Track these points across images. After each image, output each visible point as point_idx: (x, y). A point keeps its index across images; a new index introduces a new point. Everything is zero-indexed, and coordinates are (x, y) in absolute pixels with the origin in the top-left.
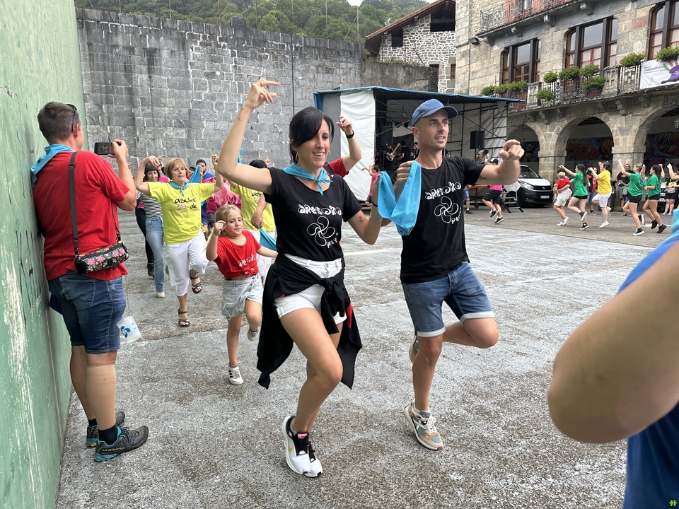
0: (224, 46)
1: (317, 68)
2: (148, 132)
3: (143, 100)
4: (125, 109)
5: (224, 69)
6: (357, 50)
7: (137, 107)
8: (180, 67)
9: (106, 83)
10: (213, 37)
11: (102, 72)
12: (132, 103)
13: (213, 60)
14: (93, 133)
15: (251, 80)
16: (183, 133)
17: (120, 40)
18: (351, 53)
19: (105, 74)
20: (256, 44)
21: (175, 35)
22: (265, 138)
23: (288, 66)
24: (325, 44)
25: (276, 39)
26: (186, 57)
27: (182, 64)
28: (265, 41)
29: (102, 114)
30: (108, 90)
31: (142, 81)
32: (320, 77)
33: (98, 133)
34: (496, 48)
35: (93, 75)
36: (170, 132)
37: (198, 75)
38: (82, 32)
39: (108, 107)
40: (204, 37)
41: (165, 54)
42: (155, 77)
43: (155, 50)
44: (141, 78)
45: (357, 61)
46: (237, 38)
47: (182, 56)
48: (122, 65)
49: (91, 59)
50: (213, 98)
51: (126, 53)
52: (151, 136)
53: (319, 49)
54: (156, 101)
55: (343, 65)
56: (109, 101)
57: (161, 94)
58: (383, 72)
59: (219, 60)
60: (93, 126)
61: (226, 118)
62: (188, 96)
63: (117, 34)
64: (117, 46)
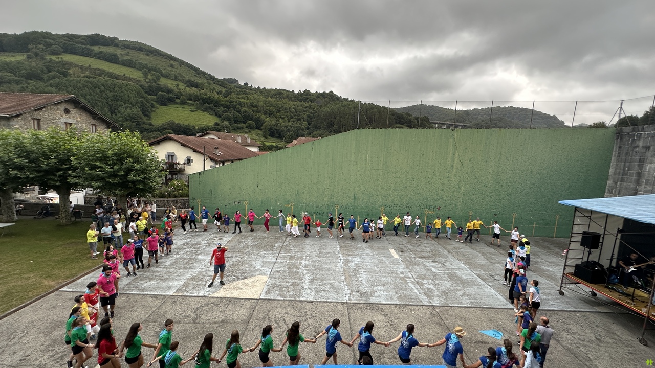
3: (647, 181)
4: (632, 186)
7: (641, 185)
9: (624, 169)
11: (623, 163)
12: (638, 182)
17: (641, 143)
19: (625, 164)
29: (616, 188)
30: (624, 174)
31: (650, 168)
35: (617, 165)
39: (621, 184)
44: (651, 166)
48: (637, 158)
49: (619, 156)
51: (644, 150)
63: (639, 139)
64: (638, 147)
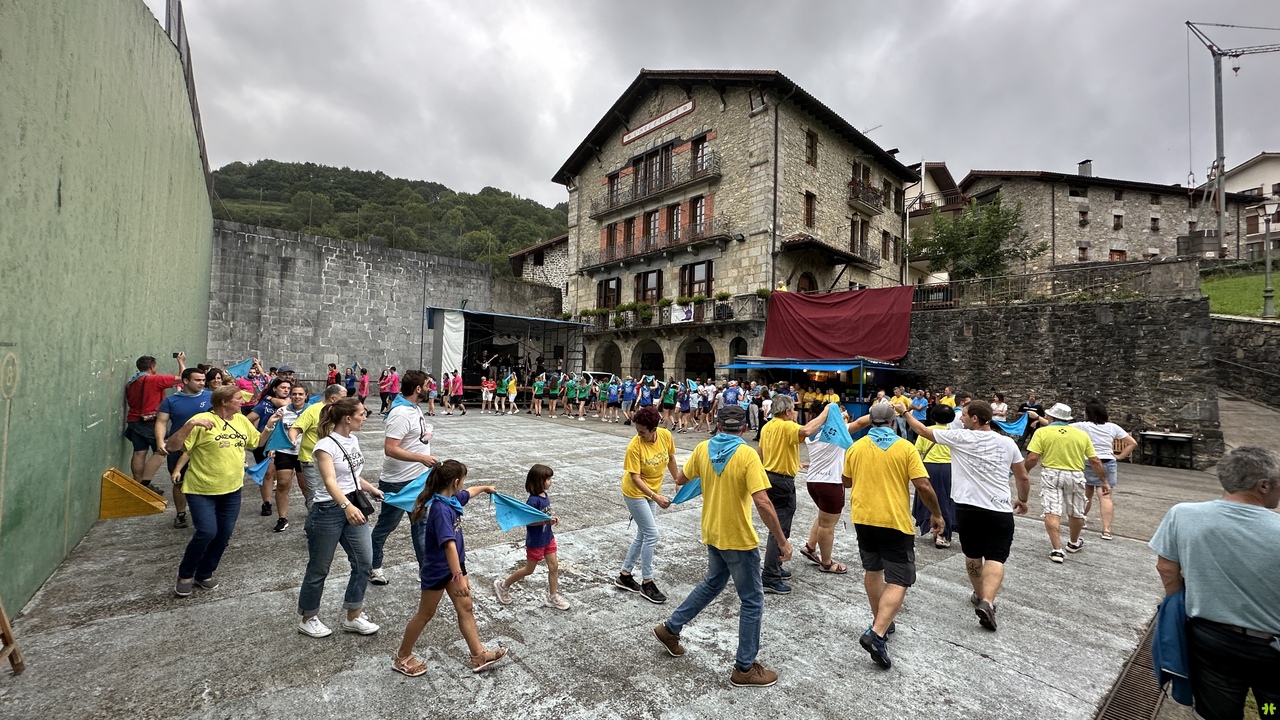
0: (360, 260)
1: (449, 282)
2: (273, 329)
3: (272, 300)
4: (252, 308)
5: (357, 278)
6: (488, 270)
7: (264, 307)
8: (314, 275)
9: (235, 284)
10: (349, 251)
11: (232, 275)
12: (260, 303)
13: (347, 270)
14: (214, 328)
15: (383, 289)
16: (309, 332)
17: (255, 249)
18: (482, 272)
19: (235, 277)
20: (391, 259)
21: (312, 248)
22: (393, 338)
23: (420, 279)
24: (458, 262)
25: (411, 257)
26: (321, 266)
27: (316, 272)
28: (400, 258)
29: (227, 311)
30: (237, 291)
31: (273, 284)
32: (452, 290)
33: (219, 328)
34: (594, 280)
35: (222, 277)
36: (297, 330)
37: (331, 282)
38: (217, 240)
39: (234, 305)
40: (341, 251)
41: (300, 263)
42: (287, 281)
43: (291, 259)
44: (272, 282)
45: (488, 279)
46: (373, 254)
47: (317, 265)
48: (253, 269)
49: (223, 263)
50: (344, 302)
51: (260, 260)
52: (275, 332)
53: (451, 267)
54: (285, 302)
55: (474, 281)
56: (235, 300)
57: (292, 297)
58: (511, 289)
59: (354, 271)
60: (215, 321)
61: (355, 320)
62: (318, 299)
63: (253, 244)
64: (251, 253)
